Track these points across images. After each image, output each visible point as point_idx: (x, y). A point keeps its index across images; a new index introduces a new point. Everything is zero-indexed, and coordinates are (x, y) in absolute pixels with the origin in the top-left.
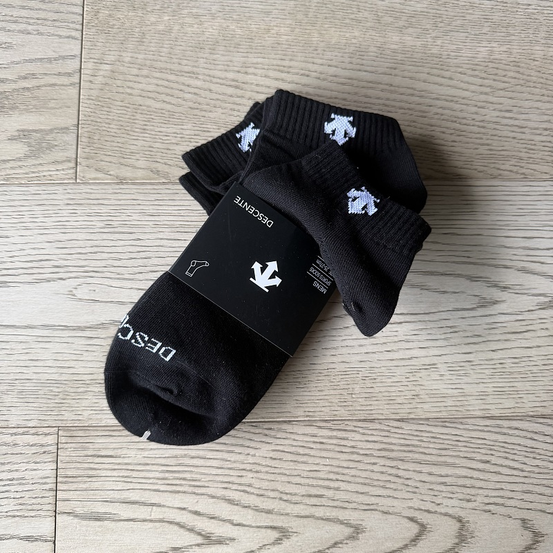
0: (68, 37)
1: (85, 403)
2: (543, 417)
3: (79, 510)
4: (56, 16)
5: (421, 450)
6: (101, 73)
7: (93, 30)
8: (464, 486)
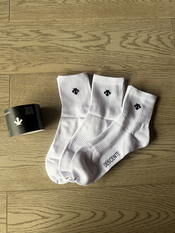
0: (6, 92)
1: (13, 185)
2: (125, 186)
3: (12, 211)
4: (3, 86)
5: (95, 195)
6: (15, 101)
7: (12, 90)
8: (105, 204)
